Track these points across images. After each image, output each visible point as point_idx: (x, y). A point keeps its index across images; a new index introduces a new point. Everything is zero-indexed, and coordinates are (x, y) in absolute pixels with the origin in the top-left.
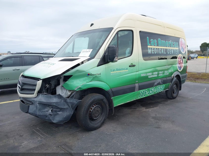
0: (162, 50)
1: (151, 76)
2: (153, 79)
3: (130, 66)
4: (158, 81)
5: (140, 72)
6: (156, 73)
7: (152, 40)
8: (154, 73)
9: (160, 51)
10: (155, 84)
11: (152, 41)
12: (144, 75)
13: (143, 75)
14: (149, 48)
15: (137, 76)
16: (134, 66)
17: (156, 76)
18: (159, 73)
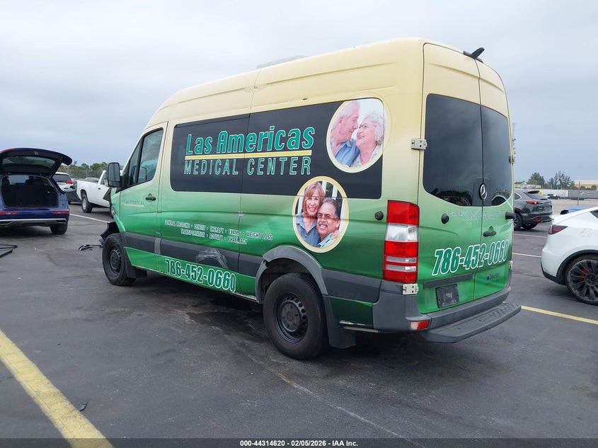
0: (227, 164)
1: (189, 233)
2: (195, 241)
3: (147, 199)
4: (209, 250)
5: (165, 215)
6: (203, 227)
7: (200, 139)
8: (197, 226)
9: (219, 167)
10: (200, 256)
11: (199, 143)
12: (171, 224)
13: (168, 223)
14: (189, 161)
15: (159, 224)
16: (154, 199)
17: (202, 235)
18: (209, 229)
